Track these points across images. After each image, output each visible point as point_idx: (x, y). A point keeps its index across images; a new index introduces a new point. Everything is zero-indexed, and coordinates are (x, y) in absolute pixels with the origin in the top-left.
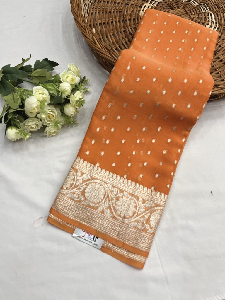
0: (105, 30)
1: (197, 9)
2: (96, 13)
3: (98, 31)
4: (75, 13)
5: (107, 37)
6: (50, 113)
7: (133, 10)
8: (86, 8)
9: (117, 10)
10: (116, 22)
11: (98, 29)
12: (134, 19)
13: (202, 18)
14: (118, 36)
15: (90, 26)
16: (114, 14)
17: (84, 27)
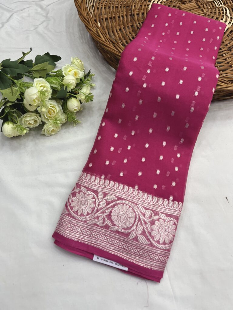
0: (111, 25)
1: (210, 4)
2: (102, 8)
3: (104, 25)
4: (79, 6)
5: (113, 32)
6: (51, 108)
7: (141, 4)
8: (91, 2)
9: (124, 5)
10: (123, 17)
11: (103, 24)
12: (143, 14)
13: (215, 13)
14: (125, 31)
15: (96, 21)
16: (121, 9)
17: (87, 20)
